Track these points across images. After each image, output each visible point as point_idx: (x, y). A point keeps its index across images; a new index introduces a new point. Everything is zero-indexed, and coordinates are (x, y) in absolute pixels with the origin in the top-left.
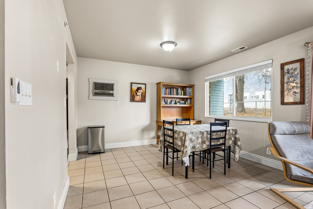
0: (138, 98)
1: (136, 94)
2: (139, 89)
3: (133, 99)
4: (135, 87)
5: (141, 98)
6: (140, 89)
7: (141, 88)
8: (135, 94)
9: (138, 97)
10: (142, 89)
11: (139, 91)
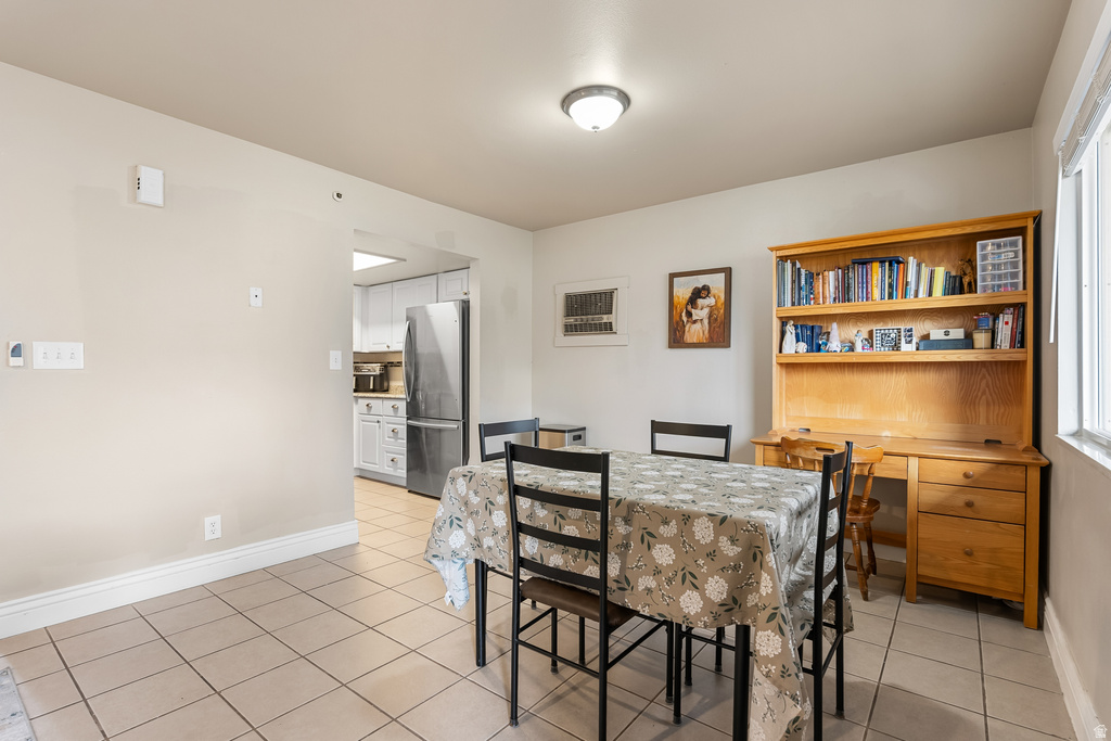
0: (695, 332)
1: (689, 314)
2: (699, 293)
3: (676, 339)
4: (683, 290)
5: (706, 332)
6: (704, 294)
7: (706, 288)
8: (685, 319)
9: (698, 325)
10: (713, 291)
11: (700, 302)
